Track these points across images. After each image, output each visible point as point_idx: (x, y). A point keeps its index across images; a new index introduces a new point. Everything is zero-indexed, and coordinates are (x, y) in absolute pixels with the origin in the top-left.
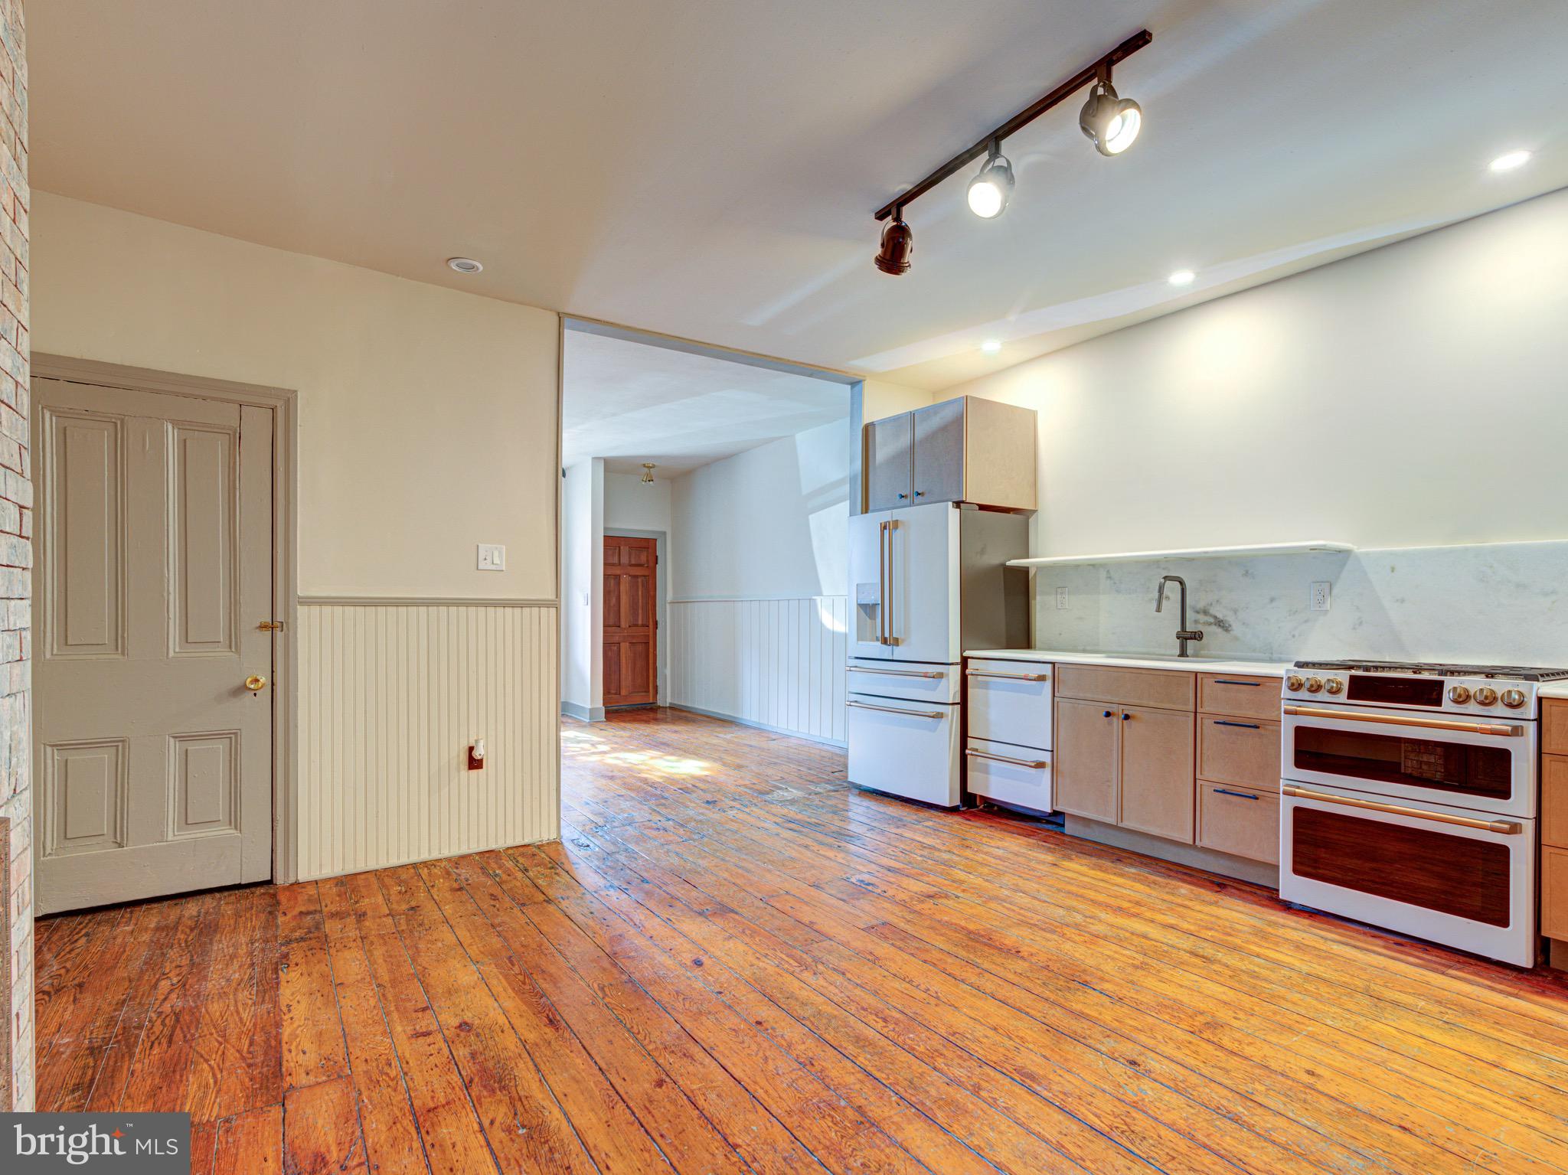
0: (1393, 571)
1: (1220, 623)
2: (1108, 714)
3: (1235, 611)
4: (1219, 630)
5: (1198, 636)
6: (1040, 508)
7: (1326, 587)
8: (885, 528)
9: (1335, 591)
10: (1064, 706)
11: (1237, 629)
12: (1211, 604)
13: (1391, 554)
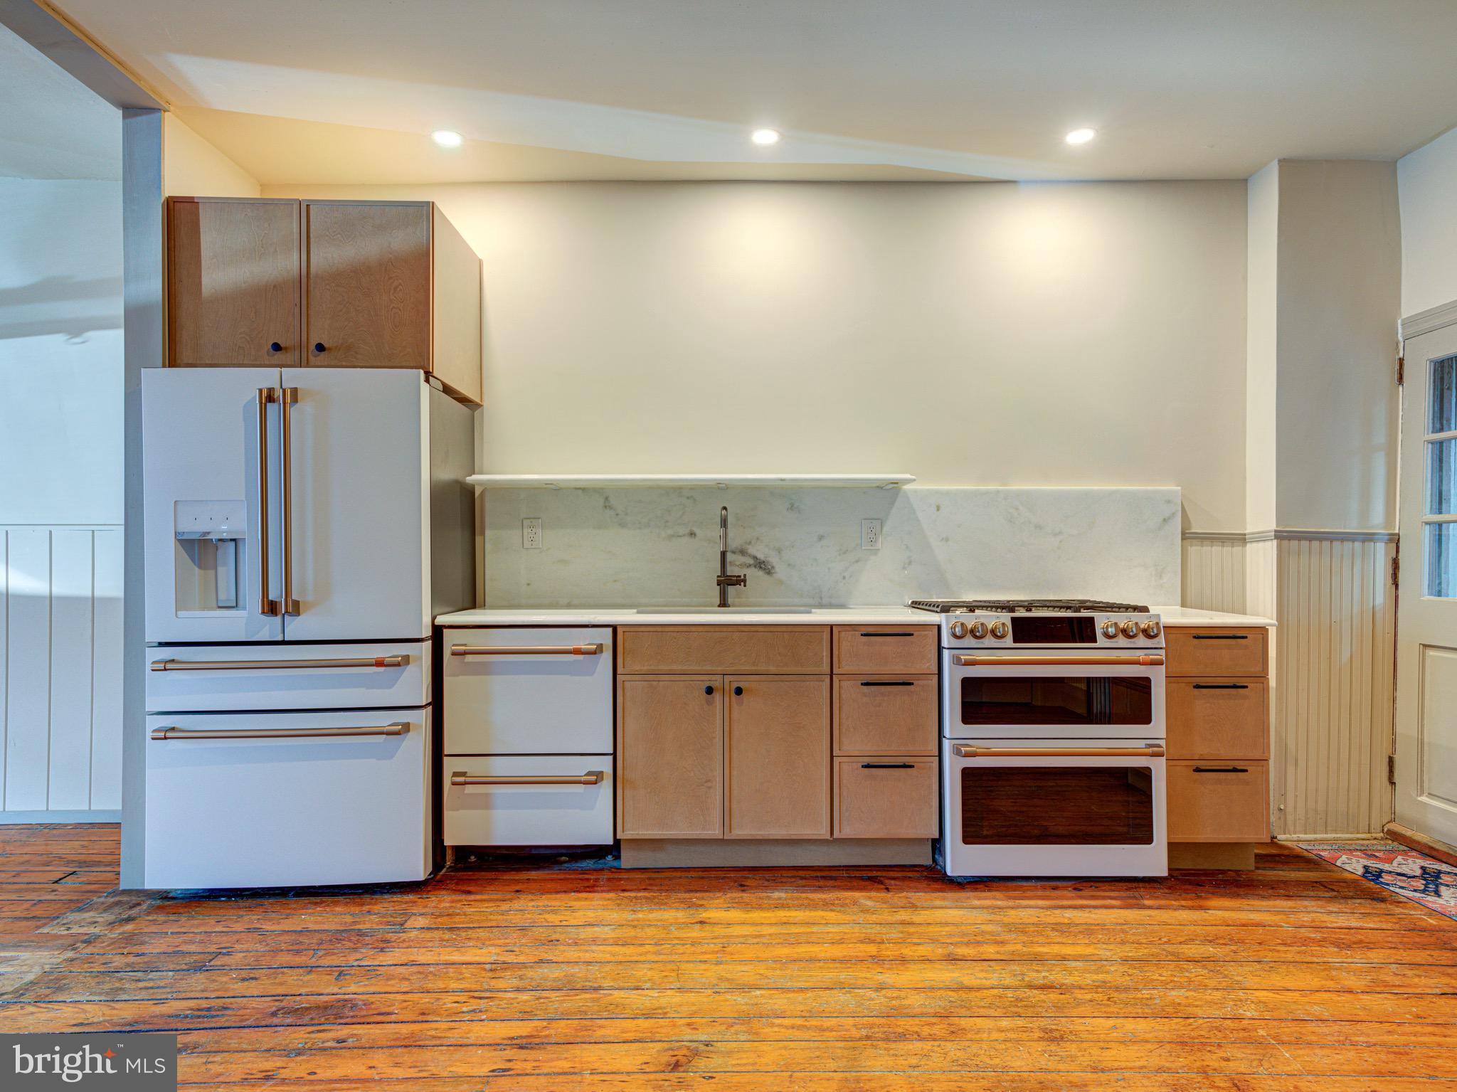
0: (938, 510)
1: (761, 565)
2: (710, 691)
3: (779, 551)
4: (761, 573)
5: (739, 581)
6: (485, 404)
7: (874, 525)
8: (270, 398)
9: (885, 529)
10: (631, 687)
11: (781, 571)
12: (750, 543)
13: (937, 492)
